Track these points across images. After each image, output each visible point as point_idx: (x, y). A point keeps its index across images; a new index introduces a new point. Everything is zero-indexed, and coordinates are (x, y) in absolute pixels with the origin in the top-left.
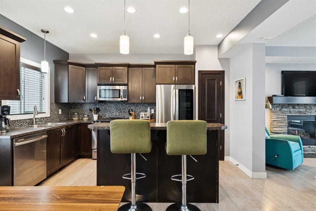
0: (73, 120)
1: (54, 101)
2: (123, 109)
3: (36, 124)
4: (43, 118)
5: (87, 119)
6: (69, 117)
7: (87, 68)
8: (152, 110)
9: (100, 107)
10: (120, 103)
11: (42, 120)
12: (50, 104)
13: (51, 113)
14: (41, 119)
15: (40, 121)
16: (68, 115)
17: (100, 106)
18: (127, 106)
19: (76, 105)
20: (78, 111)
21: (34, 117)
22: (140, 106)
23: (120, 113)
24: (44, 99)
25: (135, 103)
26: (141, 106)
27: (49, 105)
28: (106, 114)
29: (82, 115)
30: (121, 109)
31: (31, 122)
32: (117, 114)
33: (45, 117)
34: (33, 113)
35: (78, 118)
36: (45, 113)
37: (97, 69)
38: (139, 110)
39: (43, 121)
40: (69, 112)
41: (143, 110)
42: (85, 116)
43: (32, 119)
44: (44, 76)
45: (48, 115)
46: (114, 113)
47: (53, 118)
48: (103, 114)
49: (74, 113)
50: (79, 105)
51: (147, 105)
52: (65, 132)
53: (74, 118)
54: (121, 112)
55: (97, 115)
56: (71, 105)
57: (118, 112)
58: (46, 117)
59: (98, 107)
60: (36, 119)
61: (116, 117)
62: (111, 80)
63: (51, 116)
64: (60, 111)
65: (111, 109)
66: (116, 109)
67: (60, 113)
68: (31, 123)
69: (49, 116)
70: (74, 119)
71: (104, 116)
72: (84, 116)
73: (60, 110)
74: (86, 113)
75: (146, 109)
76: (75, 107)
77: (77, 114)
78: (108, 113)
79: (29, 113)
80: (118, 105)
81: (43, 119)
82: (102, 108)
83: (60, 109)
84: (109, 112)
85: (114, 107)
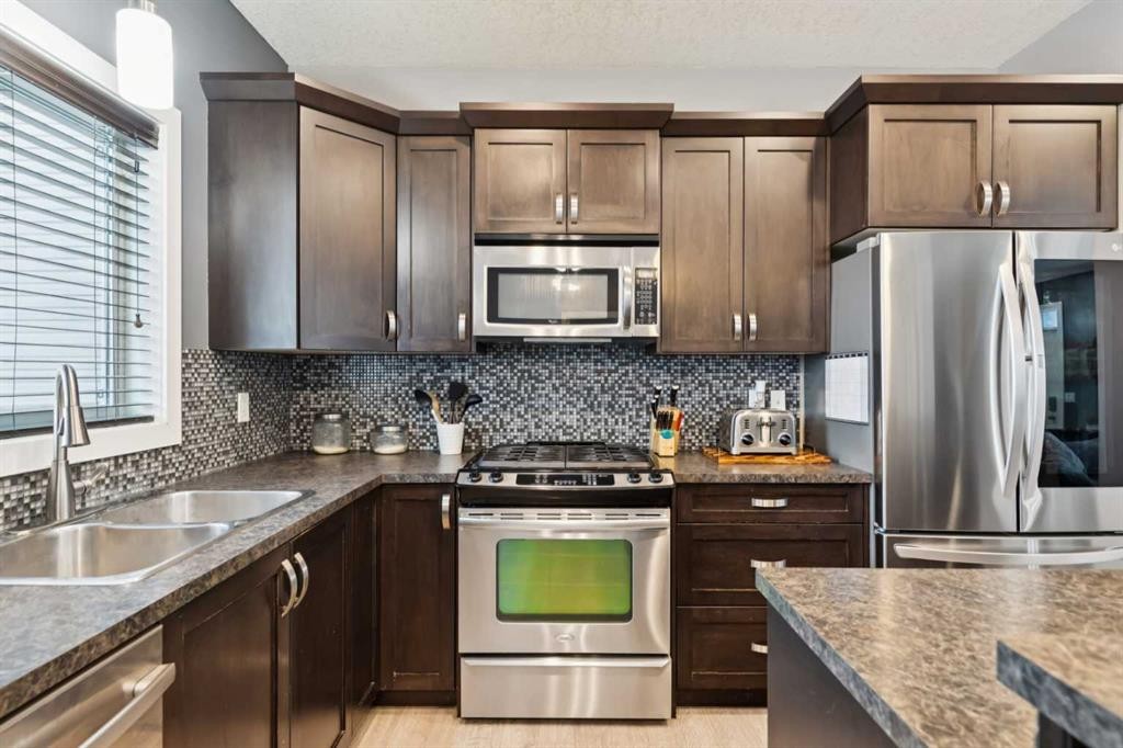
0: (318, 454)
1: (203, 342)
2: (603, 391)
3: (77, 515)
4: (136, 459)
5: (400, 448)
6: (288, 438)
7: (403, 141)
8: (774, 393)
9: (471, 378)
10: (588, 355)
11: (128, 470)
12: (184, 356)
13: (186, 423)
14: (118, 466)
15: (115, 480)
16: (284, 427)
17: (469, 370)
18: (626, 374)
19: (331, 365)
20: (340, 402)
21: (57, 461)
22: (702, 369)
23: (590, 416)
24: (139, 325)
25: (674, 356)
26: (708, 371)
27: (178, 364)
28: (507, 418)
29: (364, 425)
30: (592, 389)
31: (35, 498)
32: (572, 419)
33: (149, 453)
34: (49, 429)
35: (344, 445)
36: (148, 419)
37: (471, 144)
38: (696, 395)
39: (132, 480)
40: (287, 410)
41: (722, 393)
42: (385, 429)
43: (45, 473)
44: (142, 168)
45: (166, 430)
46: (555, 414)
47: (200, 449)
48: (486, 418)
49: (319, 417)
50: (345, 368)
51: (744, 366)
52: (305, 569)
53: (321, 444)
54: (591, 406)
55: (461, 425)
56: (298, 366)
57: (575, 406)
58: (157, 451)
59: (457, 376)
60: (75, 470)
61: (563, 438)
62: (559, 209)
63: (187, 439)
64: (243, 400)
65: (534, 389)
66: (562, 391)
67: (243, 415)
68: (38, 506)
69: (178, 440)
70: (319, 449)
71: (495, 430)
72: (378, 429)
73: (240, 395)
74: (388, 414)
75: (737, 391)
76: (325, 379)
77: (339, 421)
78: (519, 416)
79: (21, 424)
80: (575, 369)
81: (135, 464)
82: (483, 379)
83: (240, 389)
84: (521, 409)
85: (549, 378)
